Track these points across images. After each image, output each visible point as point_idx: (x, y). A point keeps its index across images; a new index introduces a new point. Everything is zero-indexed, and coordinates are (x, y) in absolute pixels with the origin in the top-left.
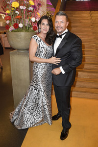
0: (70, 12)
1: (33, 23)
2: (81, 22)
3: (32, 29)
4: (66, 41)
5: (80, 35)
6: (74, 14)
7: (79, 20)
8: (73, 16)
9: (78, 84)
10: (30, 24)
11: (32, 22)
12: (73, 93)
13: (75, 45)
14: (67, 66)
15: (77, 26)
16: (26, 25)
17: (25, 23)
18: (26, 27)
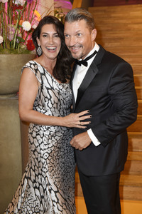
0: (105, 8)
1: (25, 35)
2: (129, 30)
3: (24, 46)
4: (97, 71)
5: (129, 57)
6: (114, 12)
7: (125, 25)
8: (111, 17)
9: (134, 167)
10: (20, 35)
11: (23, 32)
12: (125, 189)
13: (117, 79)
14: (103, 127)
15: (121, 39)
16: (11, 38)
17: (8, 33)
18: (11, 43)
